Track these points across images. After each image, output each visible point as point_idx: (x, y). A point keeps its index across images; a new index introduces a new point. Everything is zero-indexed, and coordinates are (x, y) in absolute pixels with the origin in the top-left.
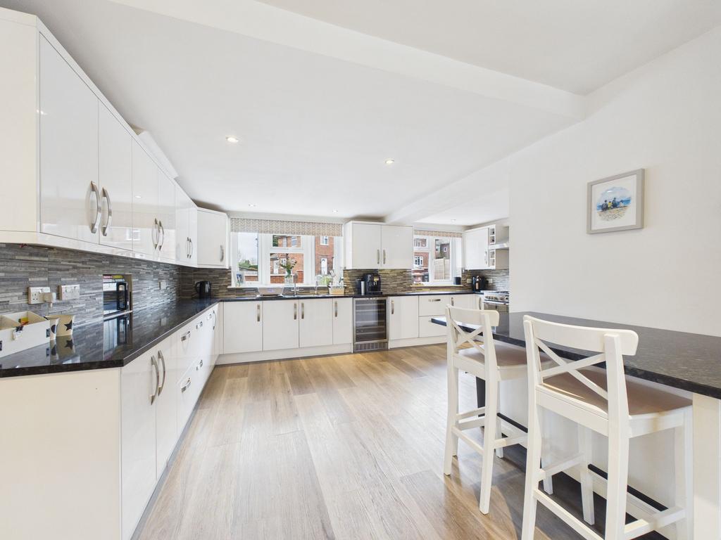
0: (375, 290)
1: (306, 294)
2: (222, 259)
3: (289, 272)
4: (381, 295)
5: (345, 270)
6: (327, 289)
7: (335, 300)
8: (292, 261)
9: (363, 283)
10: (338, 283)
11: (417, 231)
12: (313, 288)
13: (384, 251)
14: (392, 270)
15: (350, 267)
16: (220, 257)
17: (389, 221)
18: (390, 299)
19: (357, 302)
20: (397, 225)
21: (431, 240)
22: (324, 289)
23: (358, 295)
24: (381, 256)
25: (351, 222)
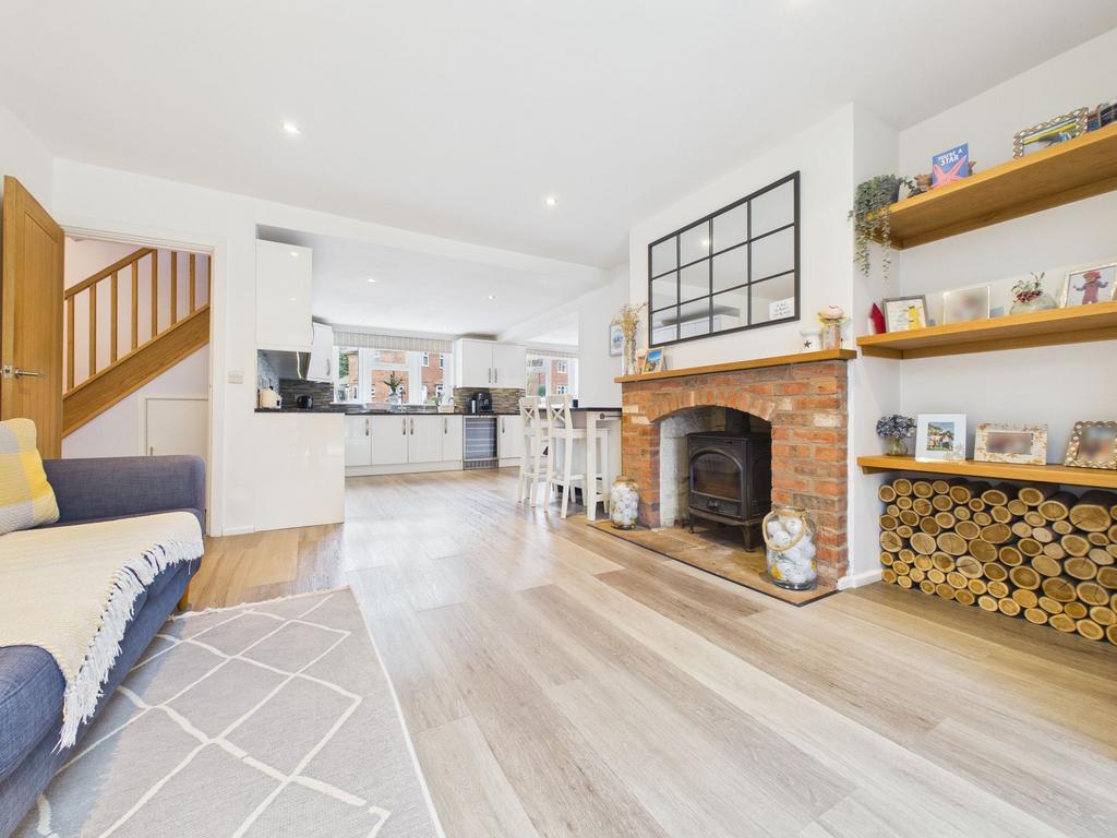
0: (486, 409)
1: (414, 411)
2: (328, 373)
3: (394, 390)
4: (492, 413)
5: (455, 389)
6: (435, 408)
7: (444, 416)
8: (397, 377)
9: (473, 402)
10: (447, 402)
11: (531, 351)
12: (420, 407)
13: (496, 371)
14: (504, 390)
15: (460, 385)
16: (325, 372)
17: (500, 340)
18: (501, 417)
19: (467, 419)
20: (508, 343)
21: (548, 360)
22: (433, 407)
23: (468, 411)
24: (493, 374)
25: (461, 340)
